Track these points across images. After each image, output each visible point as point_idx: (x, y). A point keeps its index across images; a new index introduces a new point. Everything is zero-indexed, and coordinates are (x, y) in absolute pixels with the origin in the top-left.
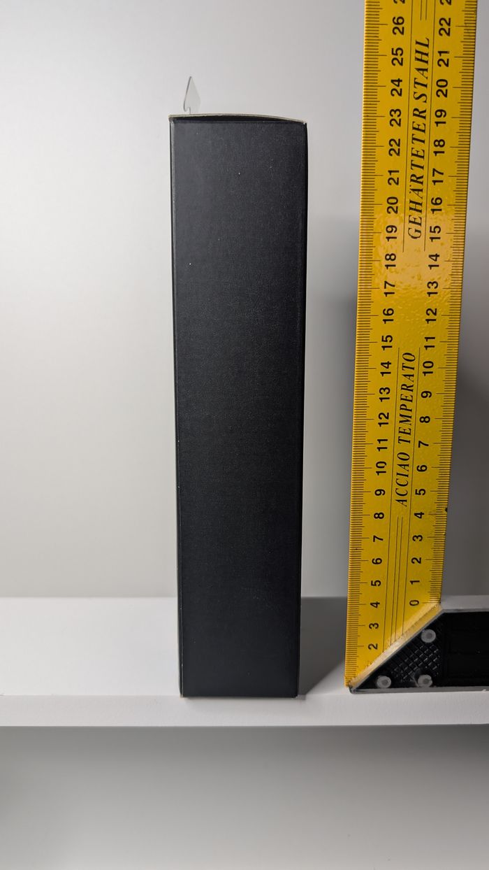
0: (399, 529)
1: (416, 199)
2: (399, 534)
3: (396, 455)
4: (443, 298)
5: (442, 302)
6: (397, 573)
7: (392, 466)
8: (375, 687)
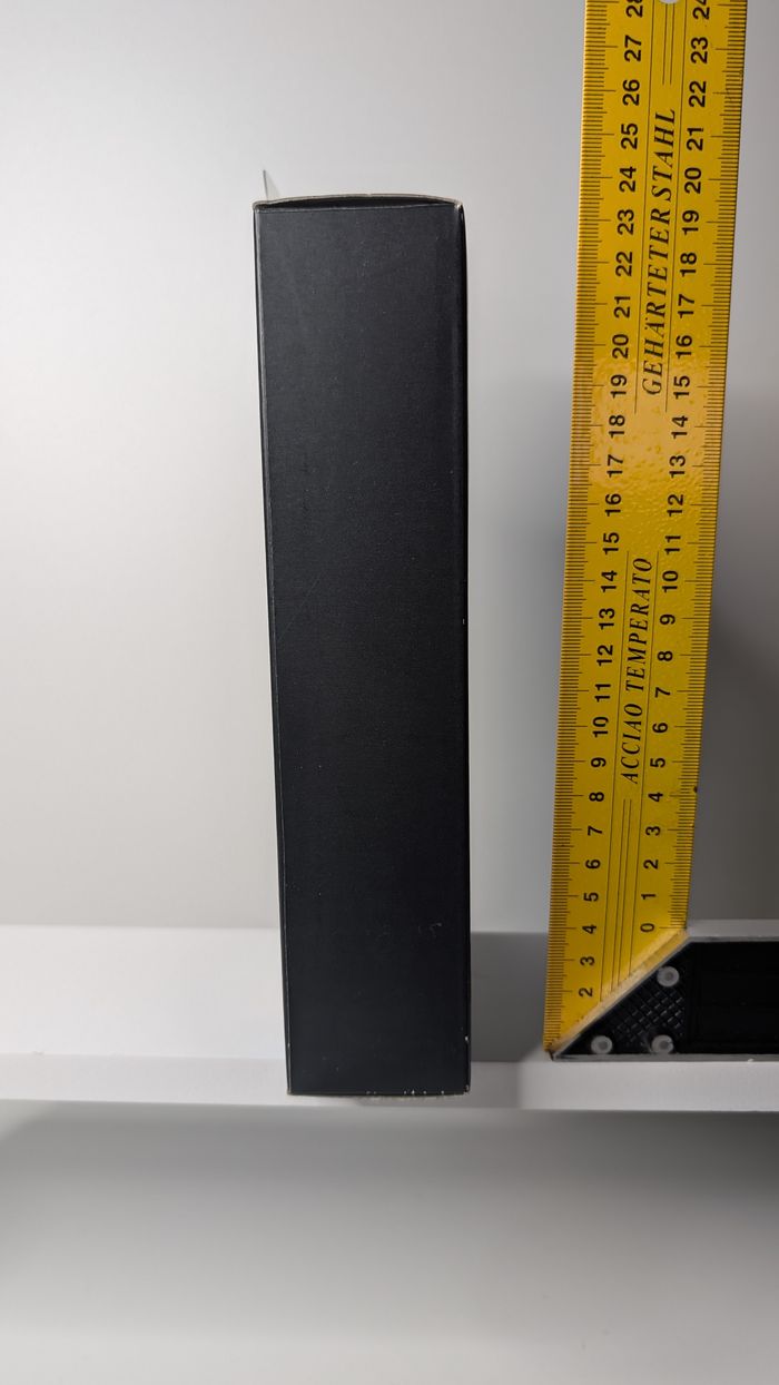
0: (627, 817)
1: (654, 336)
2: (626, 824)
3: (622, 708)
4: (693, 479)
5: (692, 484)
6: (622, 882)
7: (617, 724)
8: (588, 1052)
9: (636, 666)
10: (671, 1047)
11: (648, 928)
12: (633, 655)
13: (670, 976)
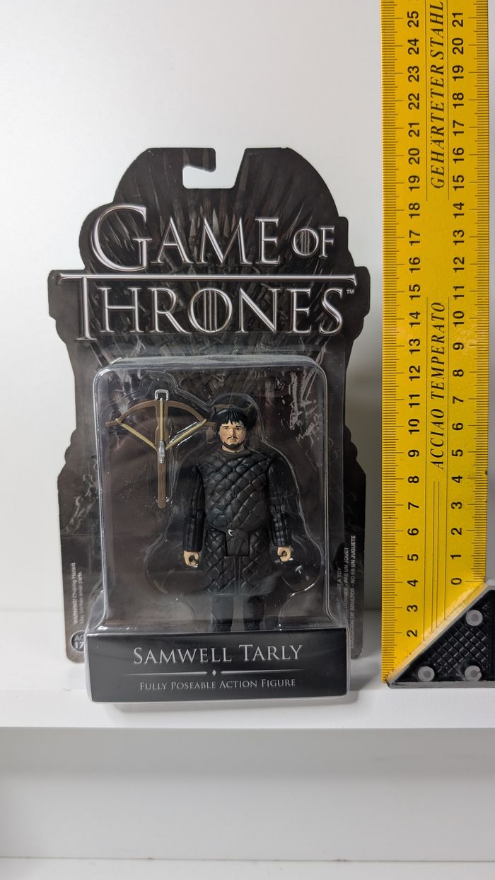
0: (437, 495)
1: (438, 150)
3: (429, 412)
4: (471, 246)
5: (470, 250)
6: (436, 544)
7: (426, 425)
8: (416, 680)
9: (437, 380)
10: (480, 675)
11: (457, 582)
13: (475, 618)
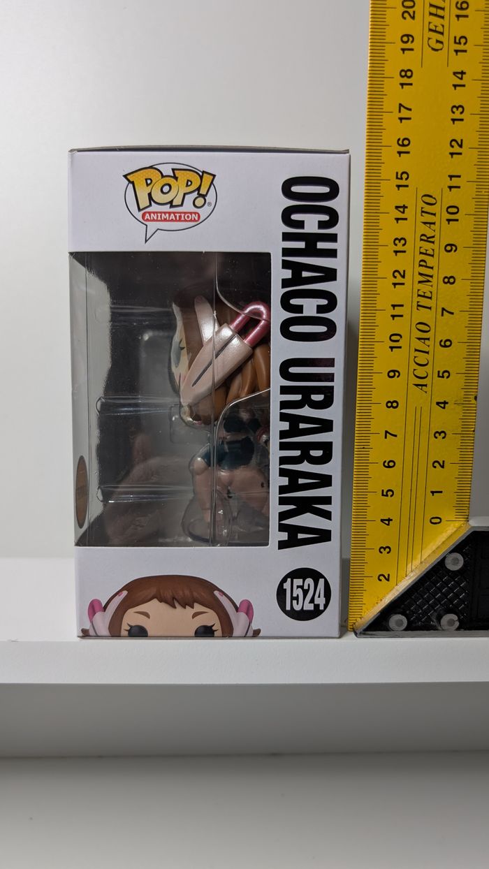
0: (418, 422)
2: (417, 429)
3: (414, 326)
4: (471, 125)
5: (470, 130)
6: (414, 479)
7: (410, 340)
8: (387, 629)
9: (425, 288)
10: (457, 624)
11: (435, 521)
12: (422, 278)
13: (456, 561)
